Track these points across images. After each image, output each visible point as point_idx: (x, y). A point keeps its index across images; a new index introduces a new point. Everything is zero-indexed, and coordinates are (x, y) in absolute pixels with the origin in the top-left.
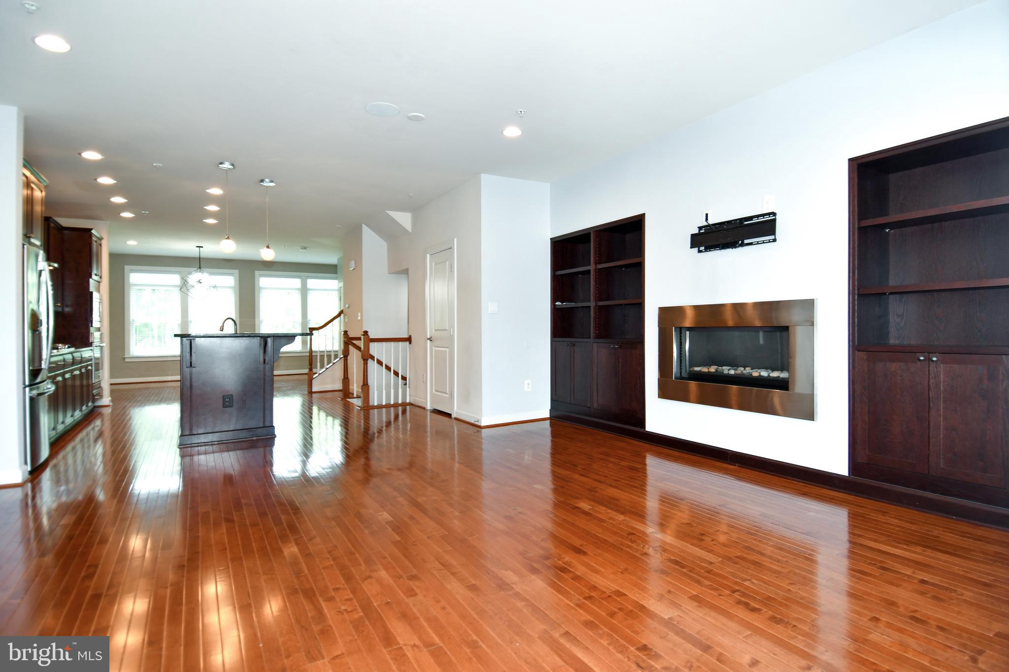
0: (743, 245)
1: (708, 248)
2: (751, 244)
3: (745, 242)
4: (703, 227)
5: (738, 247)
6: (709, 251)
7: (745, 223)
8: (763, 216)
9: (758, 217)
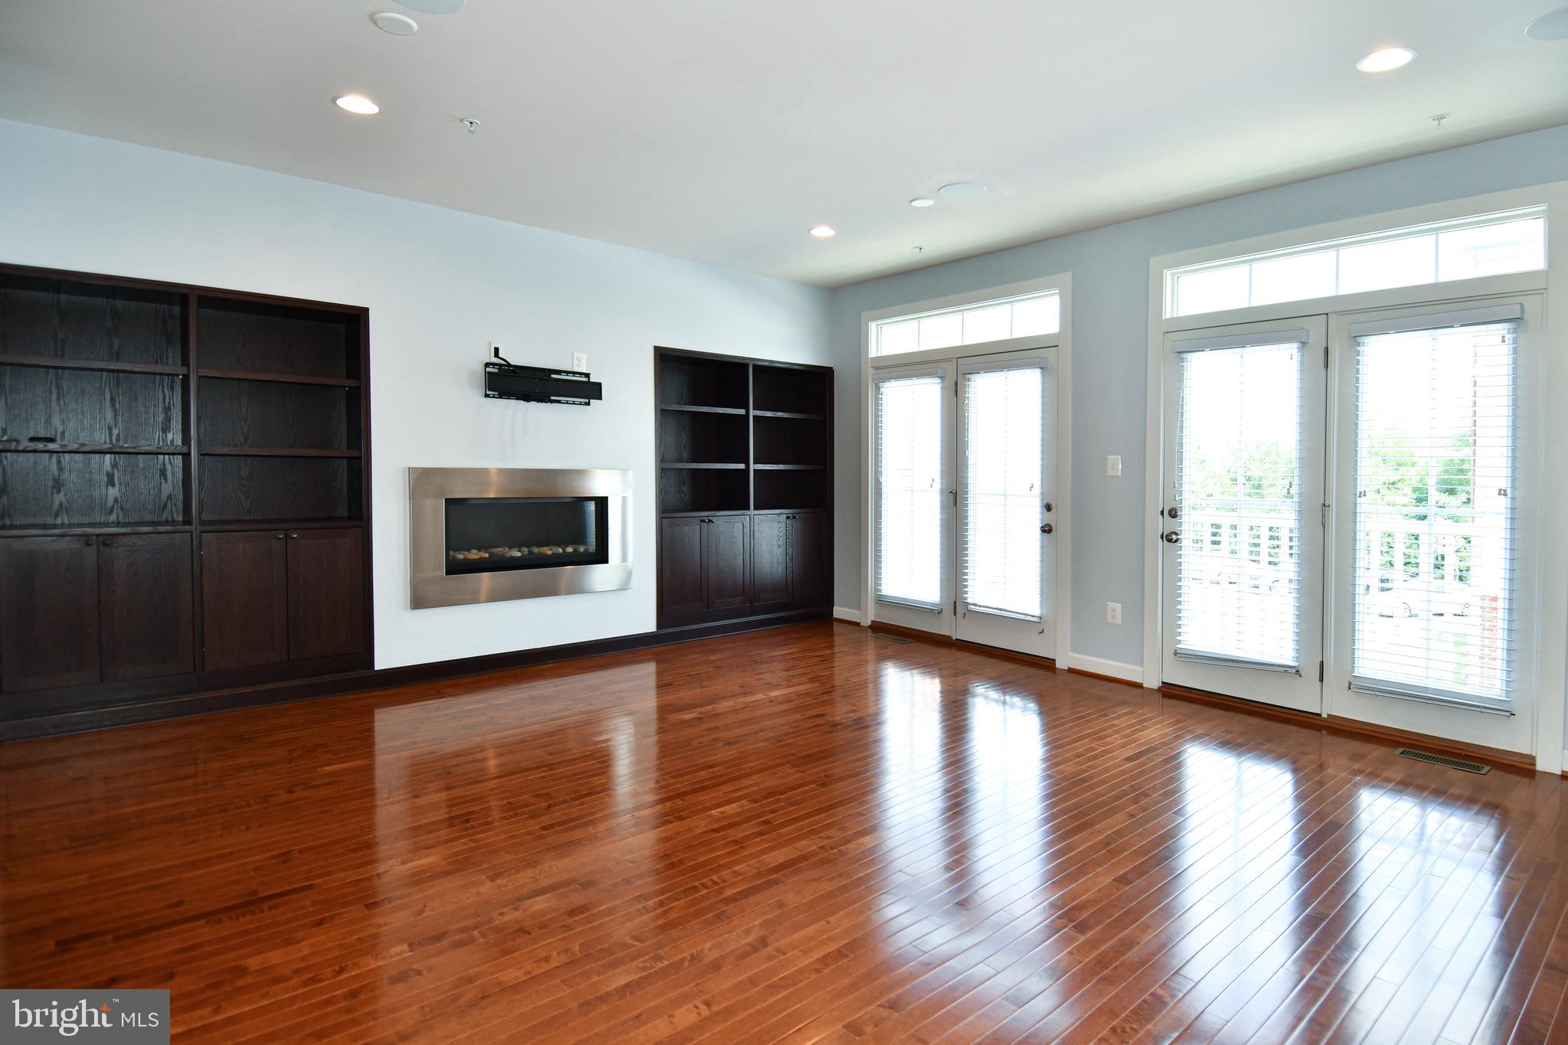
0: (551, 402)
1: (502, 395)
2: (559, 402)
3: (552, 398)
4: (494, 365)
5: (546, 402)
6: (500, 398)
7: (554, 376)
8: (574, 373)
9: (567, 373)
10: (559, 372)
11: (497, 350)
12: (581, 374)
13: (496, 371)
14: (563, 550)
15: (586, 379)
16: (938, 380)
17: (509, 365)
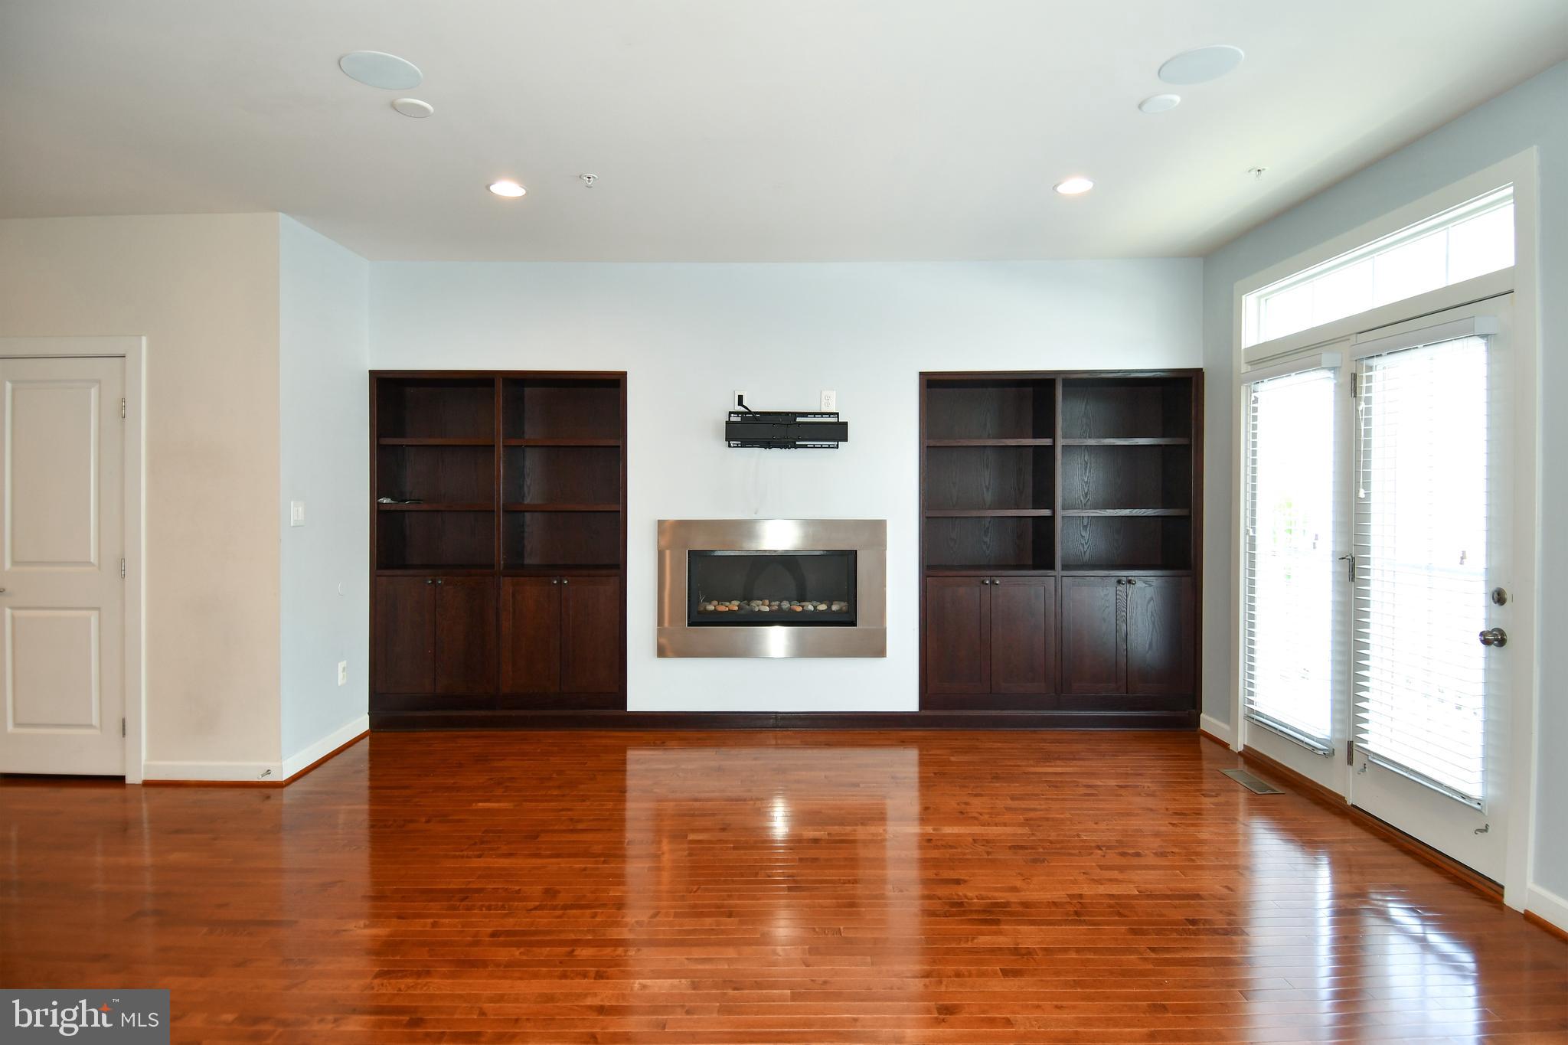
0: (796, 447)
1: (745, 444)
2: (805, 446)
3: (797, 443)
4: (737, 413)
5: (789, 448)
6: (741, 447)
7: (799, 419)
8: (822, 414)
9: (815, 414)
10: (805, 415)
11: (741, 398)
12: (830, 414)
13: (739, 419)
14: (815, 607)
15: (834, 420)
16: (1330, 374)
17: (750, 412)
